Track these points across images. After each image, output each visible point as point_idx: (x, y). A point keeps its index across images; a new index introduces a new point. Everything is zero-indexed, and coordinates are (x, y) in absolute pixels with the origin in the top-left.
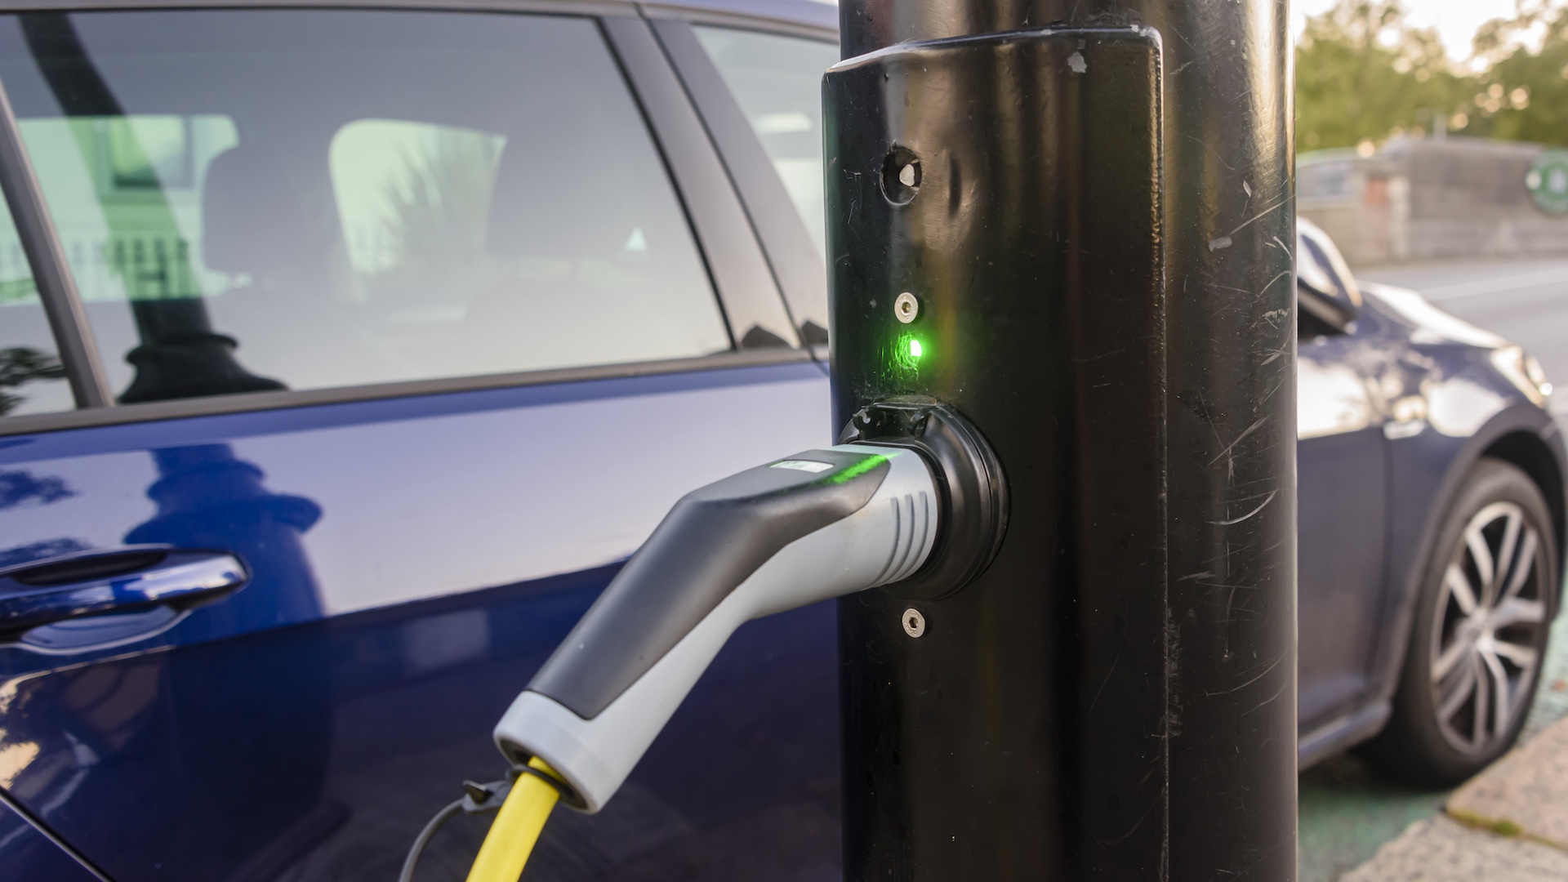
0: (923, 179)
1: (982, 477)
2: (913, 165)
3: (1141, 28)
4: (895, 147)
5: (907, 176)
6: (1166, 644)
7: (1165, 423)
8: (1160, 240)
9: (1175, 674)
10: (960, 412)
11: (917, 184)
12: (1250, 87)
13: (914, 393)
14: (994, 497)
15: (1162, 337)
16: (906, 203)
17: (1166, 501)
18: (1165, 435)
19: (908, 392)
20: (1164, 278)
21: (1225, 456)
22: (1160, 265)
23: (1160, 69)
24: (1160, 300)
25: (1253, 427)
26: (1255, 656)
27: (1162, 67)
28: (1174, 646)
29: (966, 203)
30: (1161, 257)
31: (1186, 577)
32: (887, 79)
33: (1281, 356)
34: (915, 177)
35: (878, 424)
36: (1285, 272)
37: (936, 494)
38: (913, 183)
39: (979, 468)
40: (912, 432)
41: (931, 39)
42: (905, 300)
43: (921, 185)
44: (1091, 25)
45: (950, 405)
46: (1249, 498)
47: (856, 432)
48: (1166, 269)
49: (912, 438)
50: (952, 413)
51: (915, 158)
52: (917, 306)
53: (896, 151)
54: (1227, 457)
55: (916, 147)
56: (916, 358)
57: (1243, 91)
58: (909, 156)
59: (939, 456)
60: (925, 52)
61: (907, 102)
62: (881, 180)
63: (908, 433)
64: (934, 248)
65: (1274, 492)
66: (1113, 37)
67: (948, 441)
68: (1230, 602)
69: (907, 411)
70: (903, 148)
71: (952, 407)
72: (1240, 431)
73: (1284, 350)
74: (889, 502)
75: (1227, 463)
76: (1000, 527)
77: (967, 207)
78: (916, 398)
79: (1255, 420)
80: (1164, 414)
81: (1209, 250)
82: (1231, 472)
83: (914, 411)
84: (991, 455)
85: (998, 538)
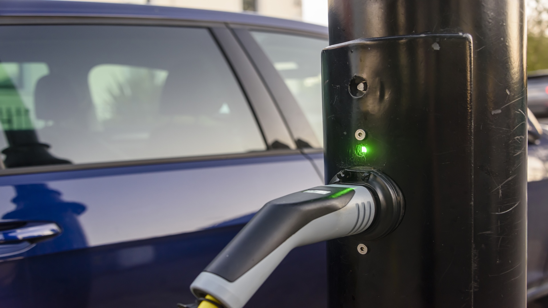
0: (368, 88)
1: (394, 196)
2: (363, 83)
3: (463, 34)
4: (356, 76)
5: (361, 87)
6: (473, 257)
7: (473, 177)
8: (471, 111)
9: (476, 268)
10: (383, 173)
11: (365, 90)
12: (509, 55)
13: (363, 166)
14: (399, 203)
15: (472, 146)
16: (360, 97)
17: (473, 205)
18: (473, 181)
19: (361, 165)
20: (473, 124)
21: (498, 189)
22: (471, 120)
23: (471, 49)
24: (471, 132)
25: (510, 179)
26: (510, 262)
27: (472, 48)
28: (476, 258)
29: (387, 97)
30: (471, 117)
31: (481, 233)
32: (352, 52)
33: (522, 153)
34: (364, 87)
35: (348, 177)
36: (523, 122)
37: (374, 202)
38: (363, 90)
39: (393, 193)
40: (363, 180)
41: (371, 37)
42: (360, 132)
43: (367, 90)
44: (442, 33)
45: (379, 170)
46: (508, 204)
47: (338, 180)
48: (474, 121)
49: (363, 182)
50: (380, 173)
51: (364, 80)
52: (365, 134)
53: (356, 78)
54: (499, 189)
55: (364, 76)
56: (364, 153)
57: (506, 56)
58: (361, 80)
59: (375, 189)
60: (368, 42)
61: (361, 60)
62: (349, 89)
63: (362, 180)
64: (373, 113)
65: (518, 202)
66: (451, 37)
67: (379, 183)
68: (500, 242)
69: (361, 172)
70: (359, 77)
71: (380, 171)
72: (504, 180)
73: (523, 151)
74: (355, 205)
75: (499, 191)
76: (401, 214)
77: (387, 98)
78: (364, 167)
79: (511, 176)
80: (473, 174)
81: (492, 114)
82: (500, 195)
83: (364, 172)
84: (397, 188)
85: (400, 218)
